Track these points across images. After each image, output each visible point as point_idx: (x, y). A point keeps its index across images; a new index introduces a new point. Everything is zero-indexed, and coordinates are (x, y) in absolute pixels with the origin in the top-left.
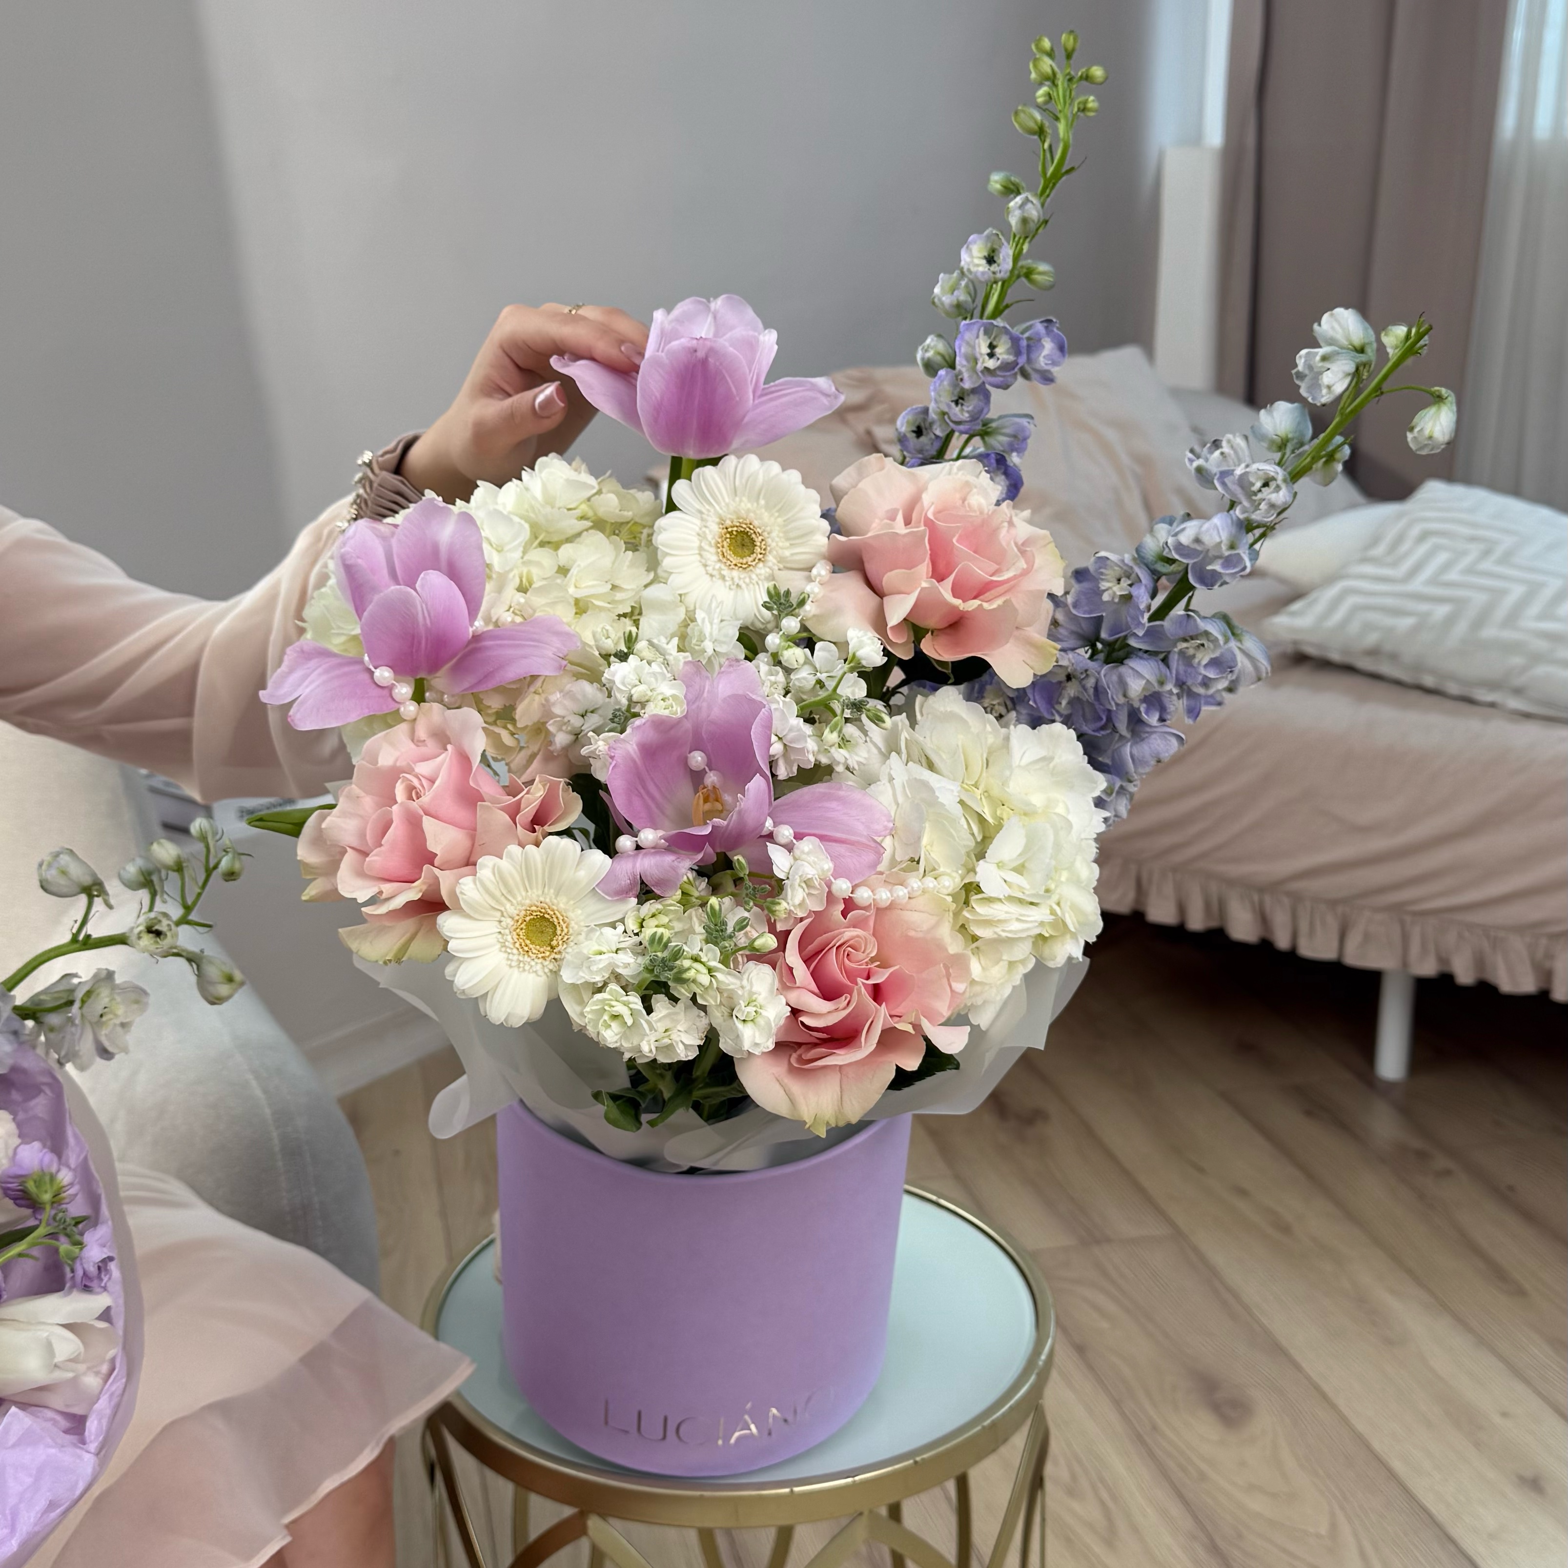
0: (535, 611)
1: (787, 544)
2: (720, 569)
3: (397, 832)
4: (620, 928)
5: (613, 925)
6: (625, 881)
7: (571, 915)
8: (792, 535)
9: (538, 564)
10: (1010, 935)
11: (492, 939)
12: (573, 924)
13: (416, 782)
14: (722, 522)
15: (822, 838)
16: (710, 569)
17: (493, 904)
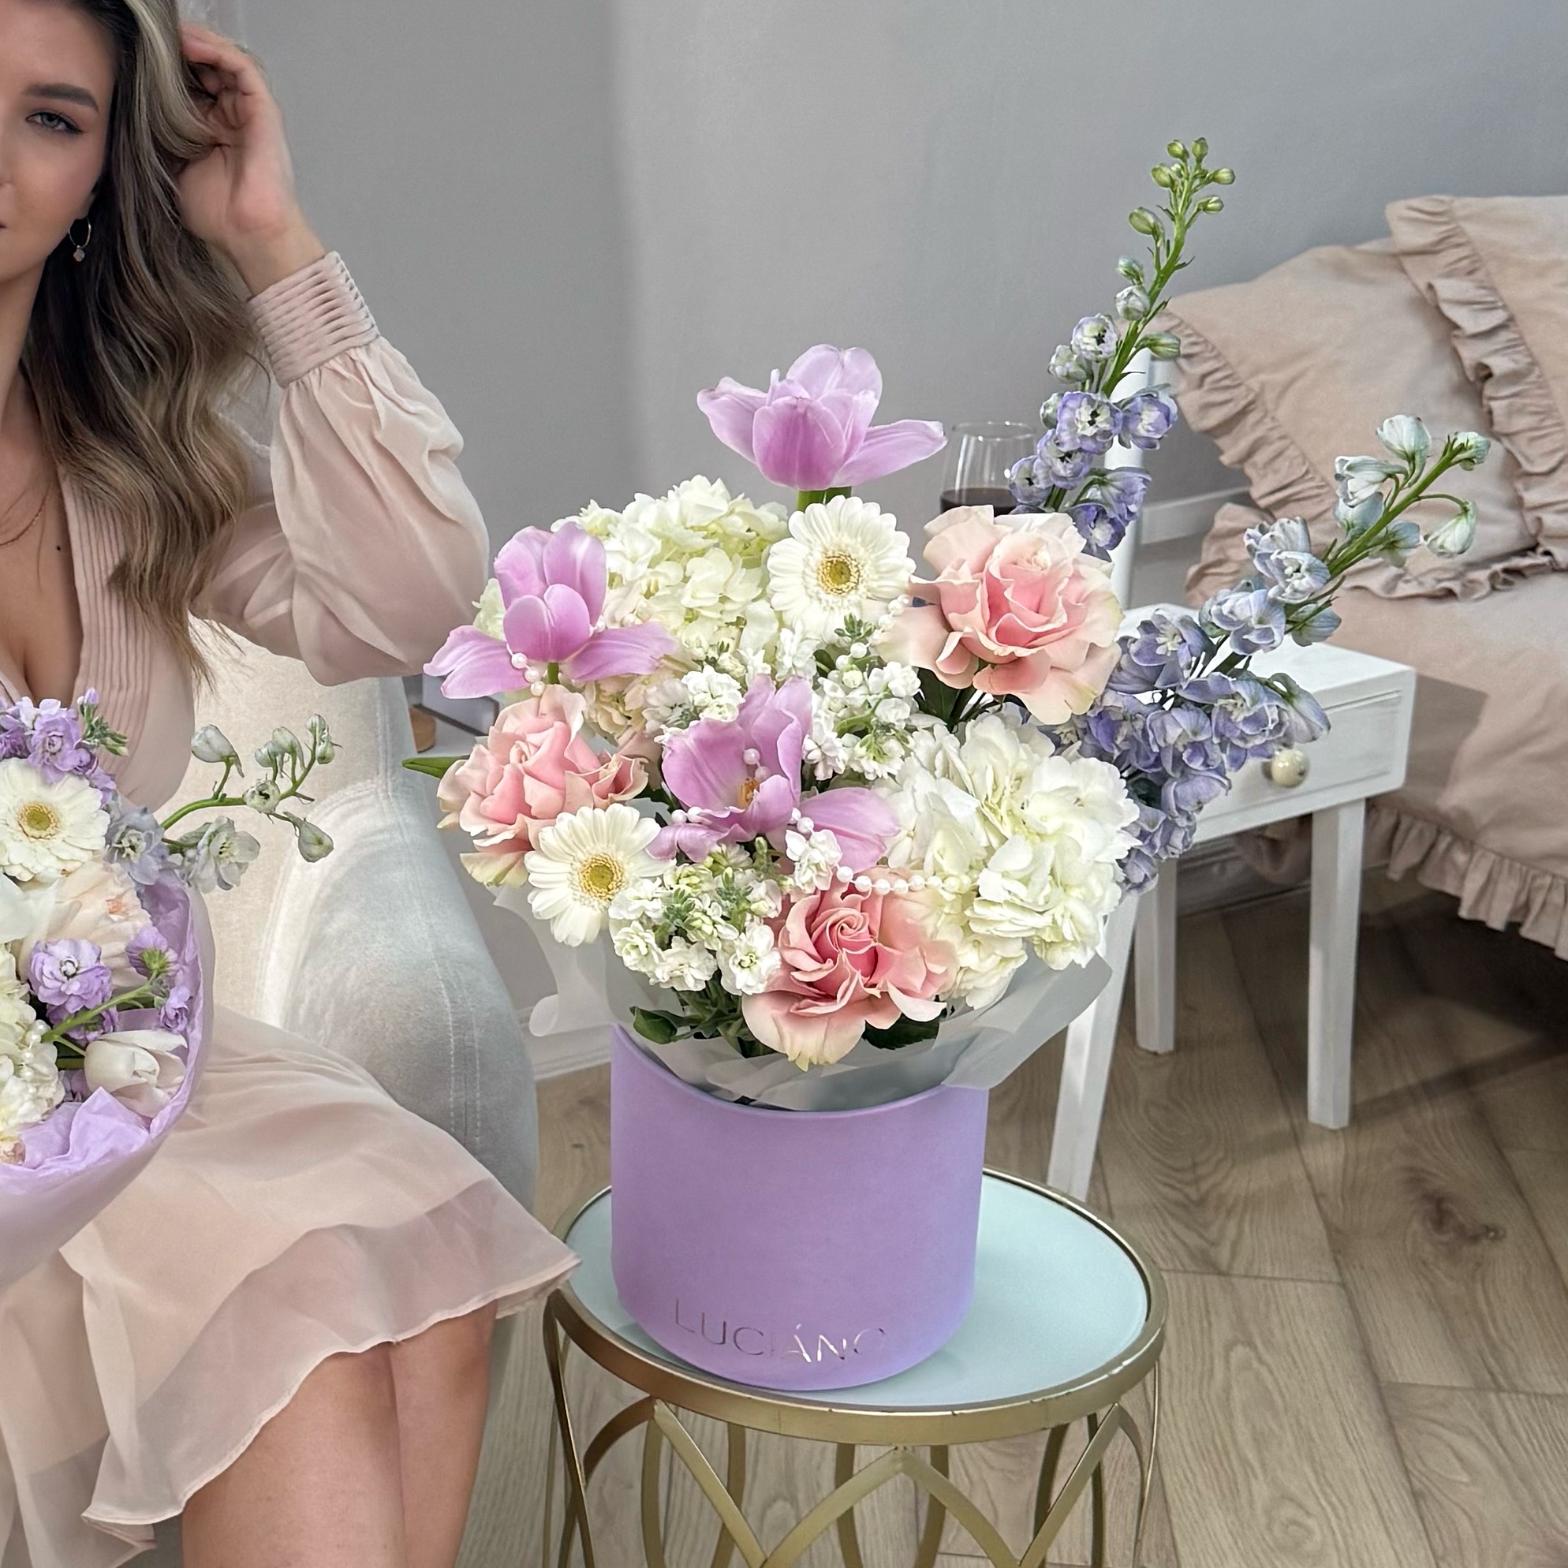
0: (650, 616)
1: (876, 577)
2: (817, 593)
3: (505, 784)
4: (659, 881)
5: (654, 879)
6: (666, 846)
7: (625, 867)
8: (883, 569)
9: (666, 576)
10: (1001, 934)
11: (564, 877)
12: (626, 874)
13: (525, 748)
14: (825, 551)
15: (836, 832)
16: (809, 591)
17: (567, 849)
